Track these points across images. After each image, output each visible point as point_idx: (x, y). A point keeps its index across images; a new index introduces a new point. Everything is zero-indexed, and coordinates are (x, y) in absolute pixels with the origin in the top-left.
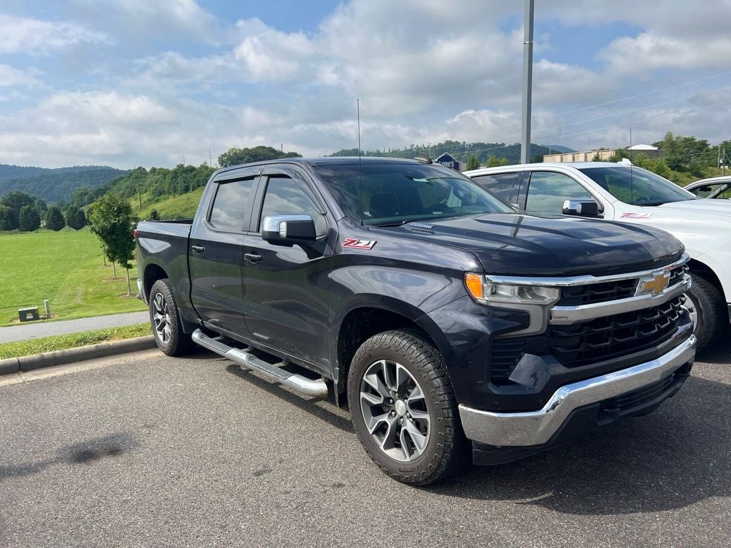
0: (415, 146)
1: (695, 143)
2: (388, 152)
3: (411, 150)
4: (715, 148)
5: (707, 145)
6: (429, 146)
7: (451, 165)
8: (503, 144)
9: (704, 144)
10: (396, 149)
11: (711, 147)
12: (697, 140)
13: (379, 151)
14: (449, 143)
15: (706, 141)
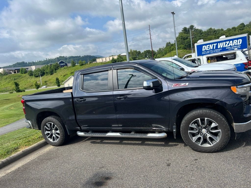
0: (48, 59)
1: (137, 52)
2: (37, 62)
3: (46, 61)
4: (143, 53)
5: (140, 52)
6: (53, 59)
7: (64, 64)
8: (80, 56)
9: (139, 52)
10: (40, 60)
11: (141, 53)
12: (138, 51)
13: (33, 62)
14: (61, 57)
15: (140, 51)
